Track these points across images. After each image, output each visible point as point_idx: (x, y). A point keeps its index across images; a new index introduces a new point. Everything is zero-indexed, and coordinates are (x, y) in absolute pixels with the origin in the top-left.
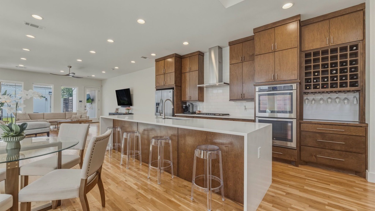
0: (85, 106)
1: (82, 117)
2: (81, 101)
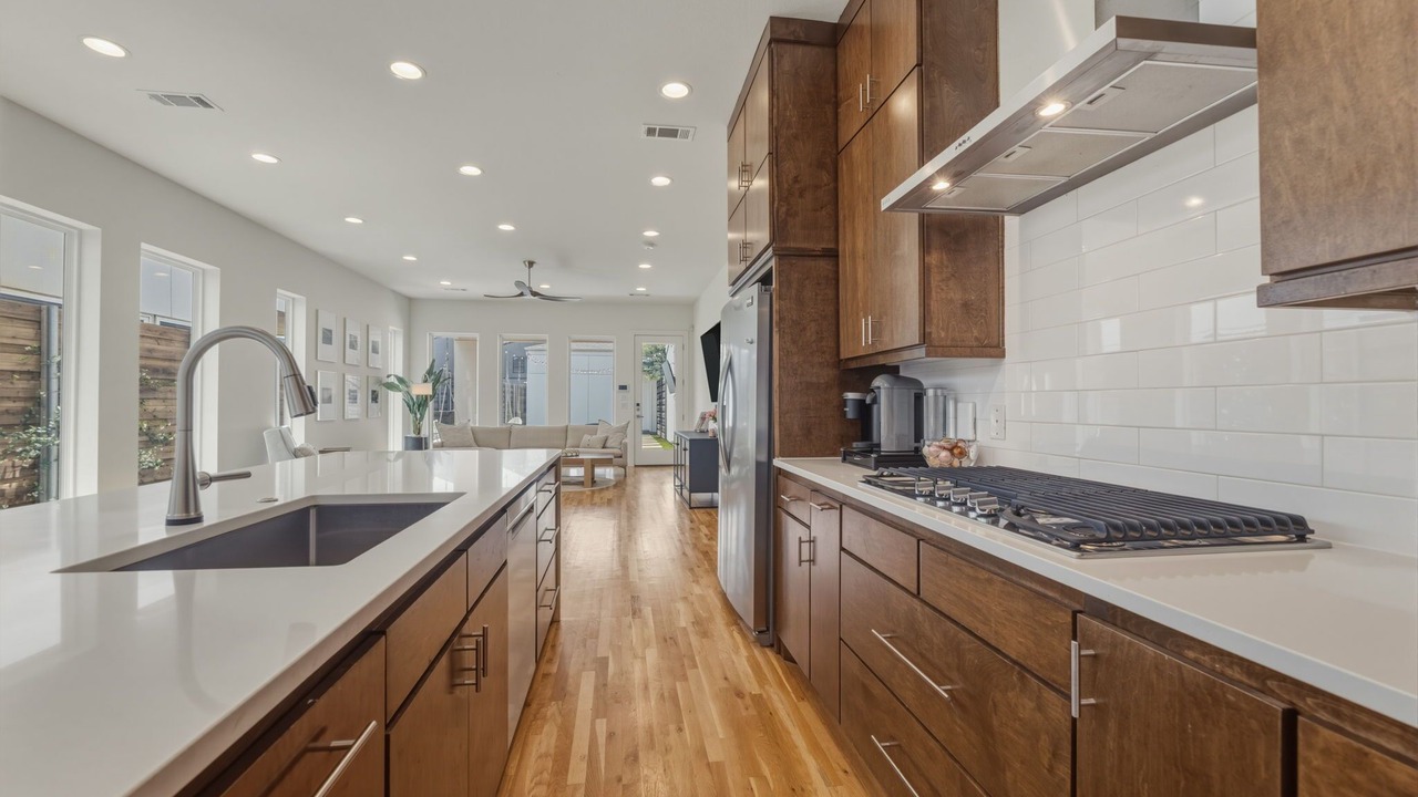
0: (638, 405)
1: (608, 445)
2: (623, 388)
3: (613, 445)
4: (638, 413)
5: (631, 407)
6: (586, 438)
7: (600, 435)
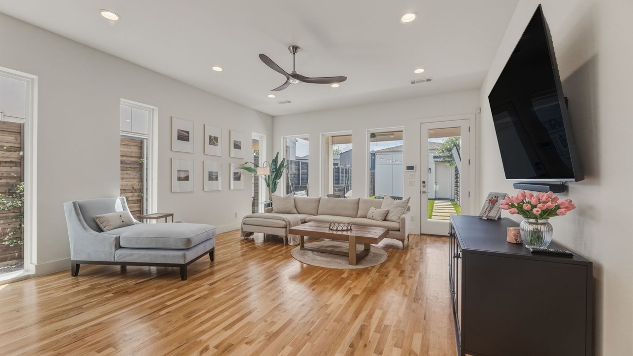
0: (424, 182)
1: (389, 218)
2: (410, 168)
3: (394, 218)
4: (423, 189)
5: (418, 184)
6: (372, 209)
7: (384, 209)
